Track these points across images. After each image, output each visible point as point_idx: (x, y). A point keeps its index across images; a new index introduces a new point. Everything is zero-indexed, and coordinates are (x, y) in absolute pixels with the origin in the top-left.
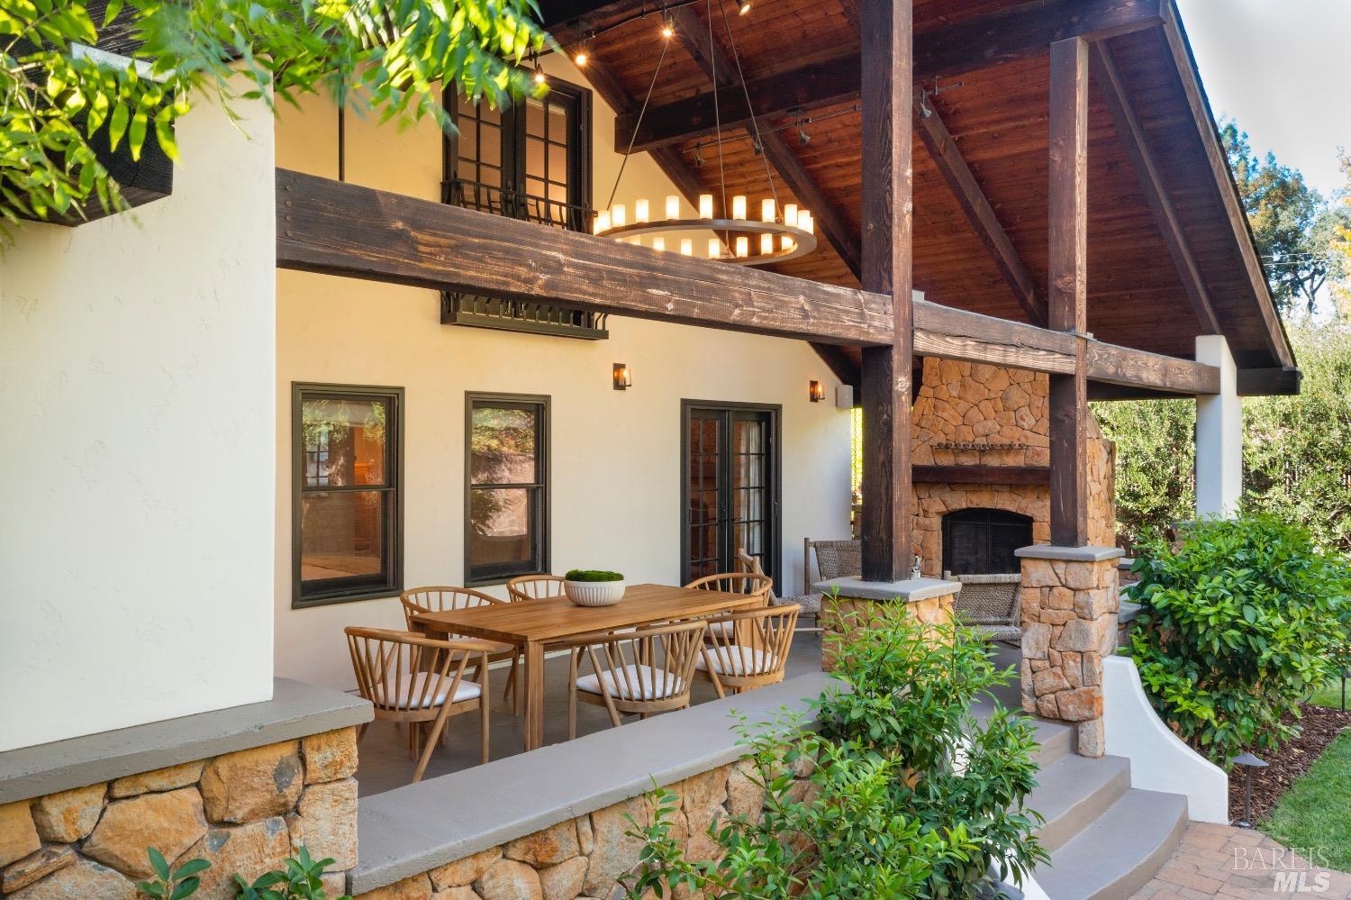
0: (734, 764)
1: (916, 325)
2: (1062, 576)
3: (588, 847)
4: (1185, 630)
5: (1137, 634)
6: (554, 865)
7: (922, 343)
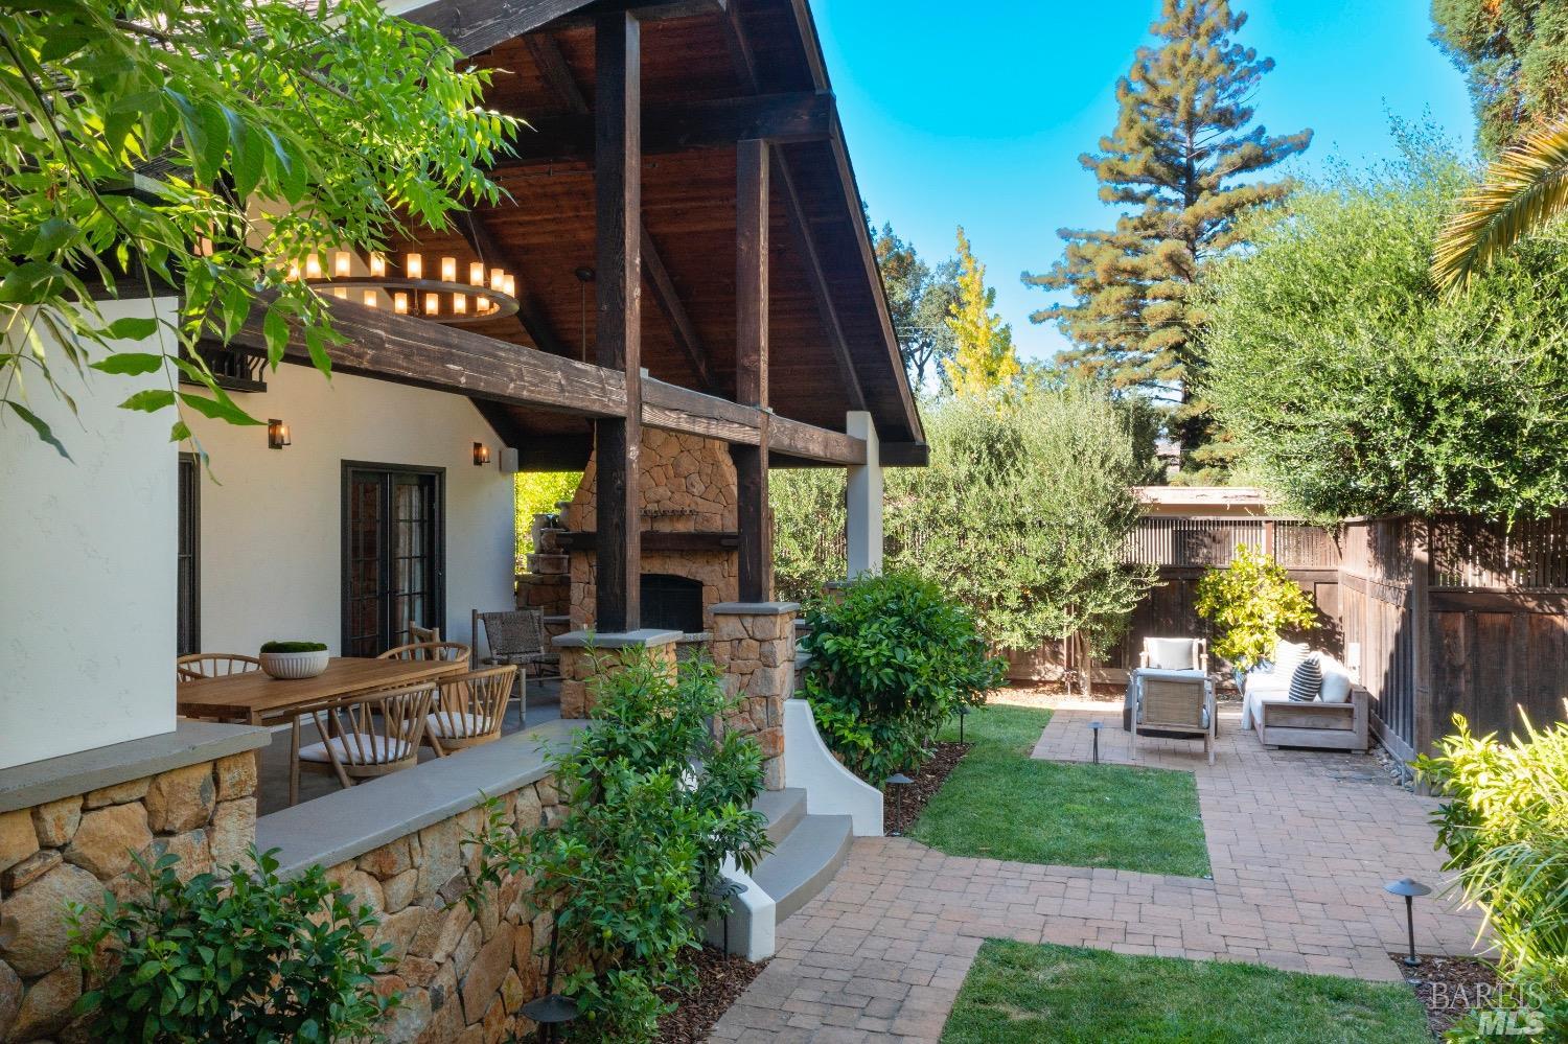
0: (519, 790)
1: (644, 399)
2: (750, 629)
3: (418, 860)
4: (850, 672)
5: (810, 678)
6: (393, 876)
7: (648, 415)
